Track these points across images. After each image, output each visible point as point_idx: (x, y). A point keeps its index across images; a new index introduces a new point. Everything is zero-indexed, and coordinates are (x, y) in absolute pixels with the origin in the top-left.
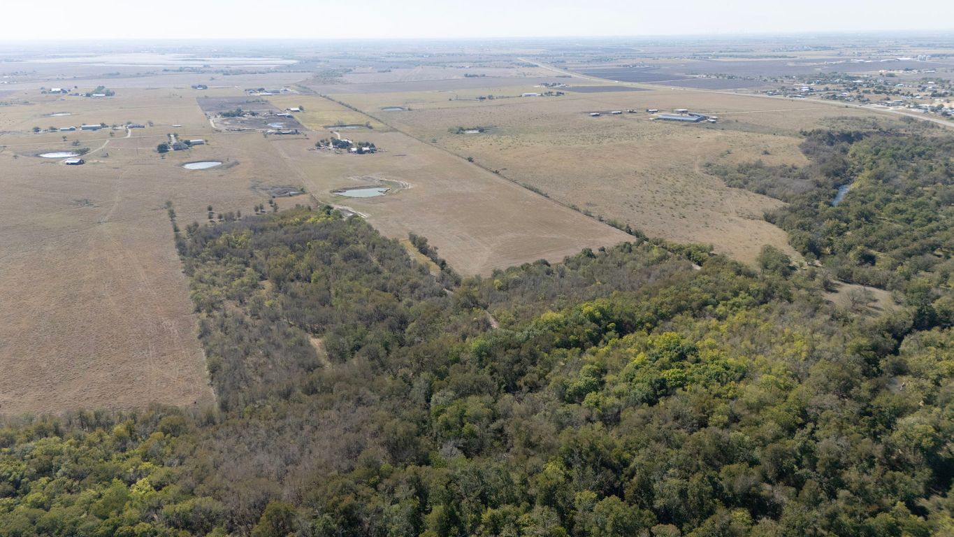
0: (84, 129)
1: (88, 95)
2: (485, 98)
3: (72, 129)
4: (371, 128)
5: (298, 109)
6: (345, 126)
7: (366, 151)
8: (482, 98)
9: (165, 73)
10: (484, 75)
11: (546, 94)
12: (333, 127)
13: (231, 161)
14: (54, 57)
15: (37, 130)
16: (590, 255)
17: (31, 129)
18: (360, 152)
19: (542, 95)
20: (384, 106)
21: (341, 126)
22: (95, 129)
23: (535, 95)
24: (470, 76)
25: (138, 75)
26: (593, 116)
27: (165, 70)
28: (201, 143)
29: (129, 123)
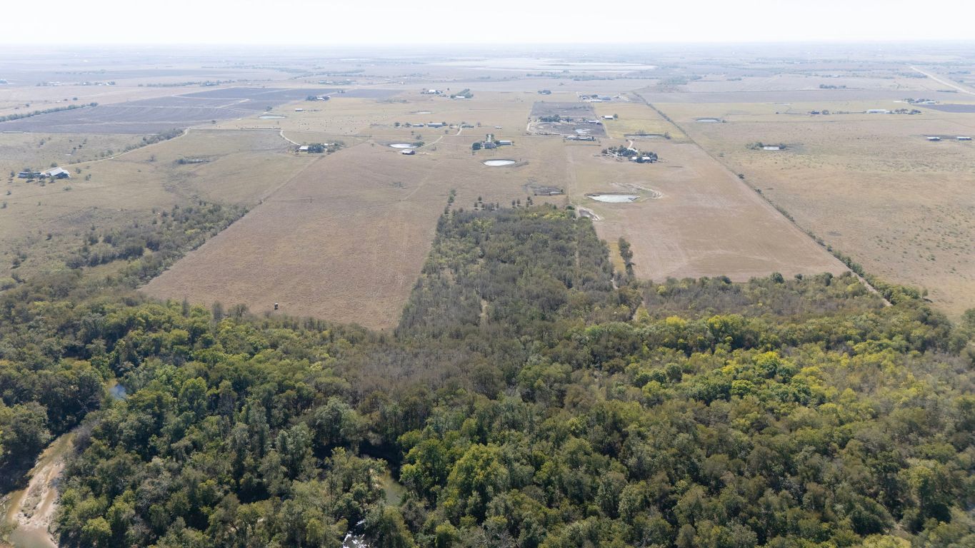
0: (429, 126)
1: (452, 97)
2: (818, 113)
3: (421, 126)
4: (669, 138)
5: (611, 117)
6: (646, 135)
7: (646, 160)
8: (814, 113)
9: (528, 77)
10: (844, 87)
11: (897, 111)
12: (633, 135)
13: (523, 161)
14: (452, 60)
15: (397, 125)
16: (779, 279)
17: (393, 124)
18: (639, 161)
19: (891, 113)
20: (700, 117)
21: (641, 135)
22: (437, 126)
23: (883, 112)
24: (826, 87)
25: (505, 79)
26: (931, 140)
27: (528, 75)
28: (509, 144)
29: (463, 123)
